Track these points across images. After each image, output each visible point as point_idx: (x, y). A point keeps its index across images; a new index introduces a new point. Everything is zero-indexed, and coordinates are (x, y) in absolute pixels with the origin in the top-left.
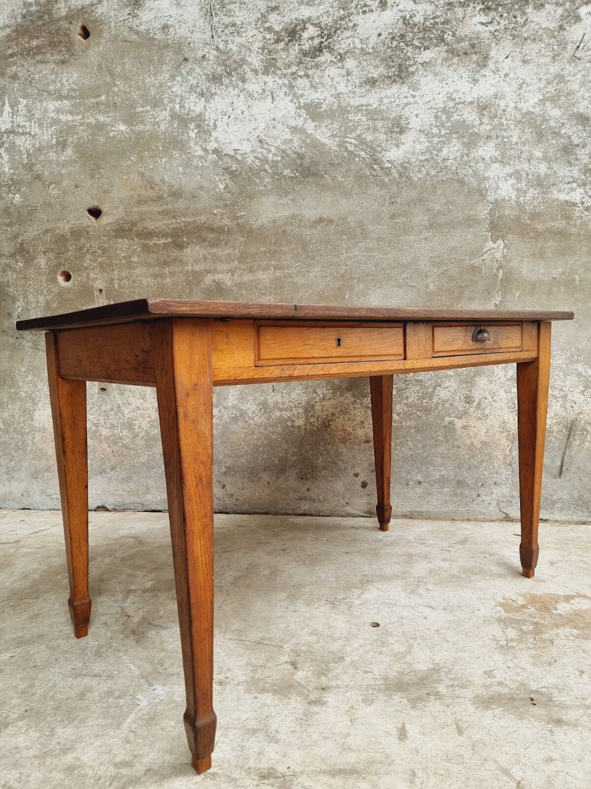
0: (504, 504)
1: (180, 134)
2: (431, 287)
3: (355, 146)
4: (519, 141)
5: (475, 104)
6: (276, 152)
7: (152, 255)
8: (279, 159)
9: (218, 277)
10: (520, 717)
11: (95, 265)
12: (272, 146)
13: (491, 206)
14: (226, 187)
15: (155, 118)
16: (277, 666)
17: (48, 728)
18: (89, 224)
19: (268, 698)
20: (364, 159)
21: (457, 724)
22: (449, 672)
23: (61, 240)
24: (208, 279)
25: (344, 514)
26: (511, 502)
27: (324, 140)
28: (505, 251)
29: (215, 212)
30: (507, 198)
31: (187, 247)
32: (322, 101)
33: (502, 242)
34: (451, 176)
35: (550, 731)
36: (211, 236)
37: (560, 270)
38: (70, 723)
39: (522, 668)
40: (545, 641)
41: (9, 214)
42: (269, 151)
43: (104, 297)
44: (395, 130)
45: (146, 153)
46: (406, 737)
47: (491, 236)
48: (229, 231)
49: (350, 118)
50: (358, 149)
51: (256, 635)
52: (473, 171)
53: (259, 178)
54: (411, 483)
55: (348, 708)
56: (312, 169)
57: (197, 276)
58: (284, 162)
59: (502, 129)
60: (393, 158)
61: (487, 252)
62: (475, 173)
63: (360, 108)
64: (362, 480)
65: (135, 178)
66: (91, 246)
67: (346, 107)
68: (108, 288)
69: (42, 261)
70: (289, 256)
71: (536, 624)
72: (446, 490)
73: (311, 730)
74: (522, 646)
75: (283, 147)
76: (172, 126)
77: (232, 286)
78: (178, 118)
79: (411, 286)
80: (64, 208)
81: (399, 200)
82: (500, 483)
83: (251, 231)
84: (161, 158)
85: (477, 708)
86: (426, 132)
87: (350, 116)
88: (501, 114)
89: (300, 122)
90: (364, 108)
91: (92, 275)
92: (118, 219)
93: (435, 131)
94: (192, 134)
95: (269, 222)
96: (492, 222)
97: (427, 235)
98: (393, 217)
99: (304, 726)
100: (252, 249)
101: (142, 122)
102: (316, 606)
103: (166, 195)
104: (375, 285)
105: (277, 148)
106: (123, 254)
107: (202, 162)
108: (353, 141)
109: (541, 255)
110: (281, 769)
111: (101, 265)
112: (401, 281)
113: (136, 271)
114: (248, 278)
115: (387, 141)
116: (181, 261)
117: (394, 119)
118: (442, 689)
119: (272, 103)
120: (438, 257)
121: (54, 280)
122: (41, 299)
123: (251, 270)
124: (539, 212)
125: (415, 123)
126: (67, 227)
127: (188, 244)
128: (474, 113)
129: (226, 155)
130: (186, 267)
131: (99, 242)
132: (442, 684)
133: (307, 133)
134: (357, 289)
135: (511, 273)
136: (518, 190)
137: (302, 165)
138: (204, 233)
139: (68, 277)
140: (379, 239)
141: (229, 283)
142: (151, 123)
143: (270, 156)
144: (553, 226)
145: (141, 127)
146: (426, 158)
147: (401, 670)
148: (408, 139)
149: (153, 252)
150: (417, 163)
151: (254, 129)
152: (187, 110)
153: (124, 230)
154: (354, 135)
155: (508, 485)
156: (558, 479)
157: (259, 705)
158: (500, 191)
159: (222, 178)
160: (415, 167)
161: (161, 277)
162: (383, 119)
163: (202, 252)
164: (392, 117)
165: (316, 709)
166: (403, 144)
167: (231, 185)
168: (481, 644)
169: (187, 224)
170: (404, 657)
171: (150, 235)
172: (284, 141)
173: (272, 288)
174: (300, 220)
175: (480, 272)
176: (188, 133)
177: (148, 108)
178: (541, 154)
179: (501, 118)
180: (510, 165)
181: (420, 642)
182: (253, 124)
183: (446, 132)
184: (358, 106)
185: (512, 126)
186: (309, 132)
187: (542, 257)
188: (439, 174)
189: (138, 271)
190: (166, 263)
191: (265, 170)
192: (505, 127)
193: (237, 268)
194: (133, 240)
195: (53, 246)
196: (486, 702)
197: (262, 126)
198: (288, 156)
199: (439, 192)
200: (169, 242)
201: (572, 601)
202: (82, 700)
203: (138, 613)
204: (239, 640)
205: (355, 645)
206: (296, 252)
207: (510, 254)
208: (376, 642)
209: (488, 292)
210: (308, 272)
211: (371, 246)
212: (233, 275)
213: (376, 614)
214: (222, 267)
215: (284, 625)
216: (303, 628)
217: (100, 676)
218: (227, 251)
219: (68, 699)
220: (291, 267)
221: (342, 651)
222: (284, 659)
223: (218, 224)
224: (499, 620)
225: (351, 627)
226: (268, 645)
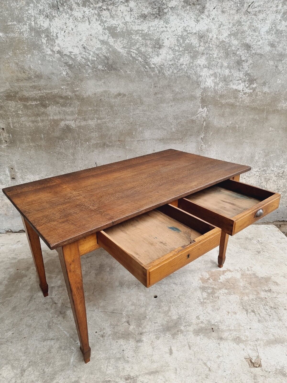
1: (37, 40)
2: (173, 130)
3: (136, 54)
4: (217, 57)
5: (197, 34)
6: (94, 55)
7: (30, 111)
8: (95, 59)
9: (67, 123)
10: (209, 338)
12: (91, 51)
13: (202, 90)
14: (67, 74)
15: (20, 30)
16: (122, 324)
17: (42, 369)
19: (122, 342)
20: (140, 61)
21: (188, 344)
22: (184, 319)
24: (62, 124)
27: (119, 50)
28: (207, 113)
29: (62, 88)
30: (210, 87)
31: (49, 107)
32: (117, 26)
33: (206, 109)
34: (184, 74)
35: (219, 343)
36: (61, 101)
37: (230, 122)
38: (49, 366)
39: (209, 313)
40: (216, 298)
42: (90, 54)
43: (6, 132)
44: (157, 46)
45: (18, 51)
46: (172, 353)
47: (202, 106)
48: (71, 98)
49: (133, 38)
50: (137, 56)
51: (111, 308)
52: (195, 72)
53: (85, 69)
55: (151, 342)
56: (114, 66)
57: (56, 122)
58: (98, 61)
59: (209, 50)
60: (156, 62)
61: (199, 113)
62: (196, 73)
63: (138, 32)
65: (13, 65)
67: (131, 31)
68: (7, 127)
70: (104, 113)
71: (213, 288)
73: (139, 355)
74: (208, 301)
75: (97, 52)
76: (31, 35)
77: (75, 127)
78: (34, 30)
79: (164, 129)
81: (158, 85)
83: (83, 99)
84: (27, 54)
85: (195, 335)
86: (172, 49)
87: (133, 36)
88: (209, 41)
89: (105, 38)
90: (140, 32)
92: (7, 90)
93: (177, 48)
94: (44, 41)
95: (92, 94)
96: (202, 99)
97: (172, 104)
98: (156, 94)
99: (137, 353)
100: (84, 109)
101: (13, 32)
102: (132, 288)
103: (33, 77)
104: (147, 128)
105: (94, 52)
106: (13, 110)
107: (51, 58)
108: (135, 51)
109: (223, 115)
110: (132, 375)
111: (1, 115)
112: (159, 126)
113: (22, 119)
114: (83, 123)
115: (152, 52)
116: (46, 114)
117: (156, 40)
118: (182, 328)
119: (89, 25)
120: (177, 115)
123: (85, 120)
124: (224, 94)
125: (167, 43)
127: (49, 105)
128: (196, 39)
129: (65, 55)
130: (50, 117)
132: (182, 325)
133: (109, 45)
134: (138, 130)
135: (209, 123)
136: (215, 83)
137: (108, 63)
138: (57, 99)
140: (149, 105)
141: (74, 126)
142: (18, 32)
143: (90, 57)
144: (229, 102)
145: (12, 35)
146: (172, 63)
147: (167, 320)
148: (163, 51)
149: (30, 109)
150: (168, 66)
151: (80, 40)
152: (39, 26)
153: (11, 96)
154: (135, 48)
157: (119, 346)
158: (206, 83)
159: (64, 68)
160: (166, 68)
161: (36, 122)
162: (151, 39)
163: (58, 109)
164: (155, 38)
165: (140, 344)
166: (161, 54)
167: (70, 72)
168: (194, 302)
169: (47, 94)
170: (168, 313)
171: (26, 99)
172: (97, 48)
173: (96, 129)
174: (109, 94)
175: (195, 123)
176: (41, 40)
177: (15, 23)
178: (227, 65)
179: (209, 44)
180: (212, 70)
181: (173, 304)
182: (79, 37)
183: (182, 49)
184: (137, 31)
185: (214, 49)
186: (111, 44)
187: (223, 116)
188: (179, 72)
189: (23, 119)
190: (38, 115)
191: (88, 65)
192: (211, 49)
193: (77, 118)
194: (17, 102)
196: (197, 332)
197: (84, 39)
198: (100, 57)
199: (178, 82)
200: (39, 103)
201: (225, 274)
202: (50, 353)
203: (59, 301)
204: (105, 312)
205: (150, 309)
206: (107, 111)
207: (209, 114)
208: (157, 306)
209: (198, 132)
210: (114, 121)
211: (145, 108)
212: (75, 122)
213: (155, 290)
214: (68, 117)
215: (121, 301)
216: (128, 302)
217: (54, 339)
218: (71, 109)
219: (44, 353)
220: (105, 118)
221: (145, 313)
222: (124, 320)
223: (64, 94)
224: (200, 288)
225: (147, 299)
226: (116, 313)
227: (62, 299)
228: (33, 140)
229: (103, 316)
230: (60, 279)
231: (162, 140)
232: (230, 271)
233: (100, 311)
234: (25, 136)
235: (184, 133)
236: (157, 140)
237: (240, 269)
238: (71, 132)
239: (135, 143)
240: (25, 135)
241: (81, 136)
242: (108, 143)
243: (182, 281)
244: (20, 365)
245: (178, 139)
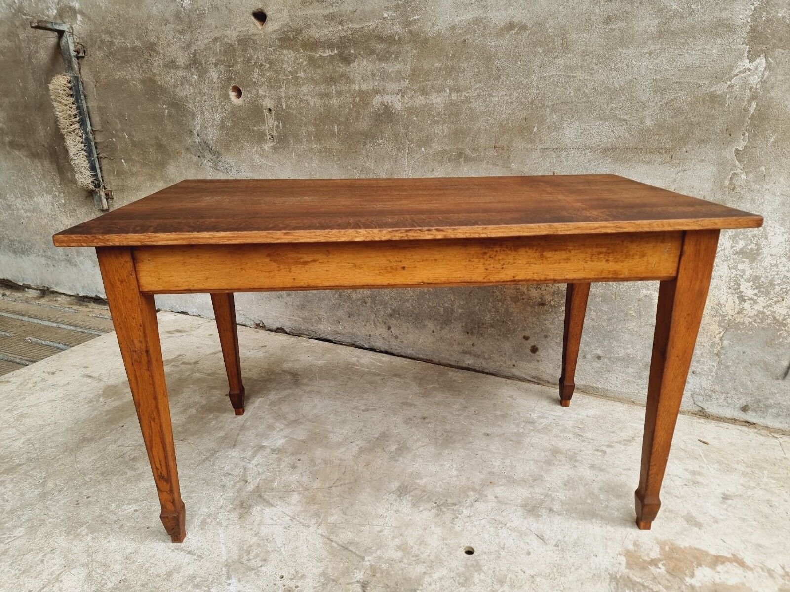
0: (701, 398)
7: (319, 71)
9: (387, 98)
11: (263, 80)
16: (348, 584)
18: (256, 31)
23: (229, 50)
24: (377, 101)
25: (509, 375)
26: (710, 396)
28: (767, 73)
29: (385, 15)
31: (354, 61)
33: (764, 60)
36: (380, 47)
41: (181, 20)
43: (273, 117)
47: (749, 52)
48: (400, 40)
51: (345, 536)
54: (588, 356)
57: (364, 97)
61: (737, 75)
64: (533, 344)
66: (258, 57)
68: (276, 107)
69: (214, 74)
70: (468, 75)
72: (630, 370)
77: (402, 111)
79: (620, 119)
80: (230, 11)
82: (700, 374)
83: (426, 41)
91: (261, 92)
92: (283, 26)
95: (447, 29)
96: (753, 29)
97: (652, 48)
98: (608, 20)
100: (426, 65)
102: (421, 508)
104: (573, 117)
106: (290, 69)
111: (269, 80)
112: (608, 112)
113: (303, 88)
114: (419, 101)
116: (348, 78)
120: (664, 80)
121: (227, 96)
122: (217, 117)
123: (424, 92)
126: (234, 34)
127: (356, 57)
130: (353, 86)
131: (266, 54)
134: (548, 120)
135: (769, 107)
138: (373, 44)
139: (239, 93)
140: (585, 53)
141: (398, 106)
149: (319, 67)
153: (289, 39)
155: (710, 378)
156: (780, 382)
161: (327, 97)
163: (371, 67)
169: (354, 32)
171: (313, 45)
173: (445, 115)
174: (485, 26)
175: (722, 104)
189: (304, 89)
190: (332, 81)
193: (407, 88)
194: (299, 51)
195: (223, 58)
200: (335, 54)
201: (720, 568)
202: (168, 580)
203: (256, 479)
204: (329, 539)
205: (435, 576)
206: (477, 70)
207: (772, 79)
208: (460, 576)
209: (730, 132)
210: (490, 95)
211: (574, 63)
212: (403, 96)
213: (478, 534)
214: (392, 86)
215: (378, 529)
216: (394, 537)
217: (193, 554)
218: (398, 66)
219: (158, 575)
220: (470, 88)
221: (419, 581)
222: (359, 576)
223: (388, 32)
224: (613, 578)
225: (443, 548)
226: (352, 551)
227: (263, 476)
228: (318, 136)
229: (318, 546)
230: (286, 437)
231: (609, 151)
232: (741, 564)
233: (320, 531)
234: (305, 126)
235: (682, 133)
236: (594, 150)
237: (780, 572)
238: (391, 121)
239: (536, 155)
240: (305, 124)
241: (411, 132)
242: (468, 152)
243: (566, 539)
244: (103, 579)
245: (659, 151)
